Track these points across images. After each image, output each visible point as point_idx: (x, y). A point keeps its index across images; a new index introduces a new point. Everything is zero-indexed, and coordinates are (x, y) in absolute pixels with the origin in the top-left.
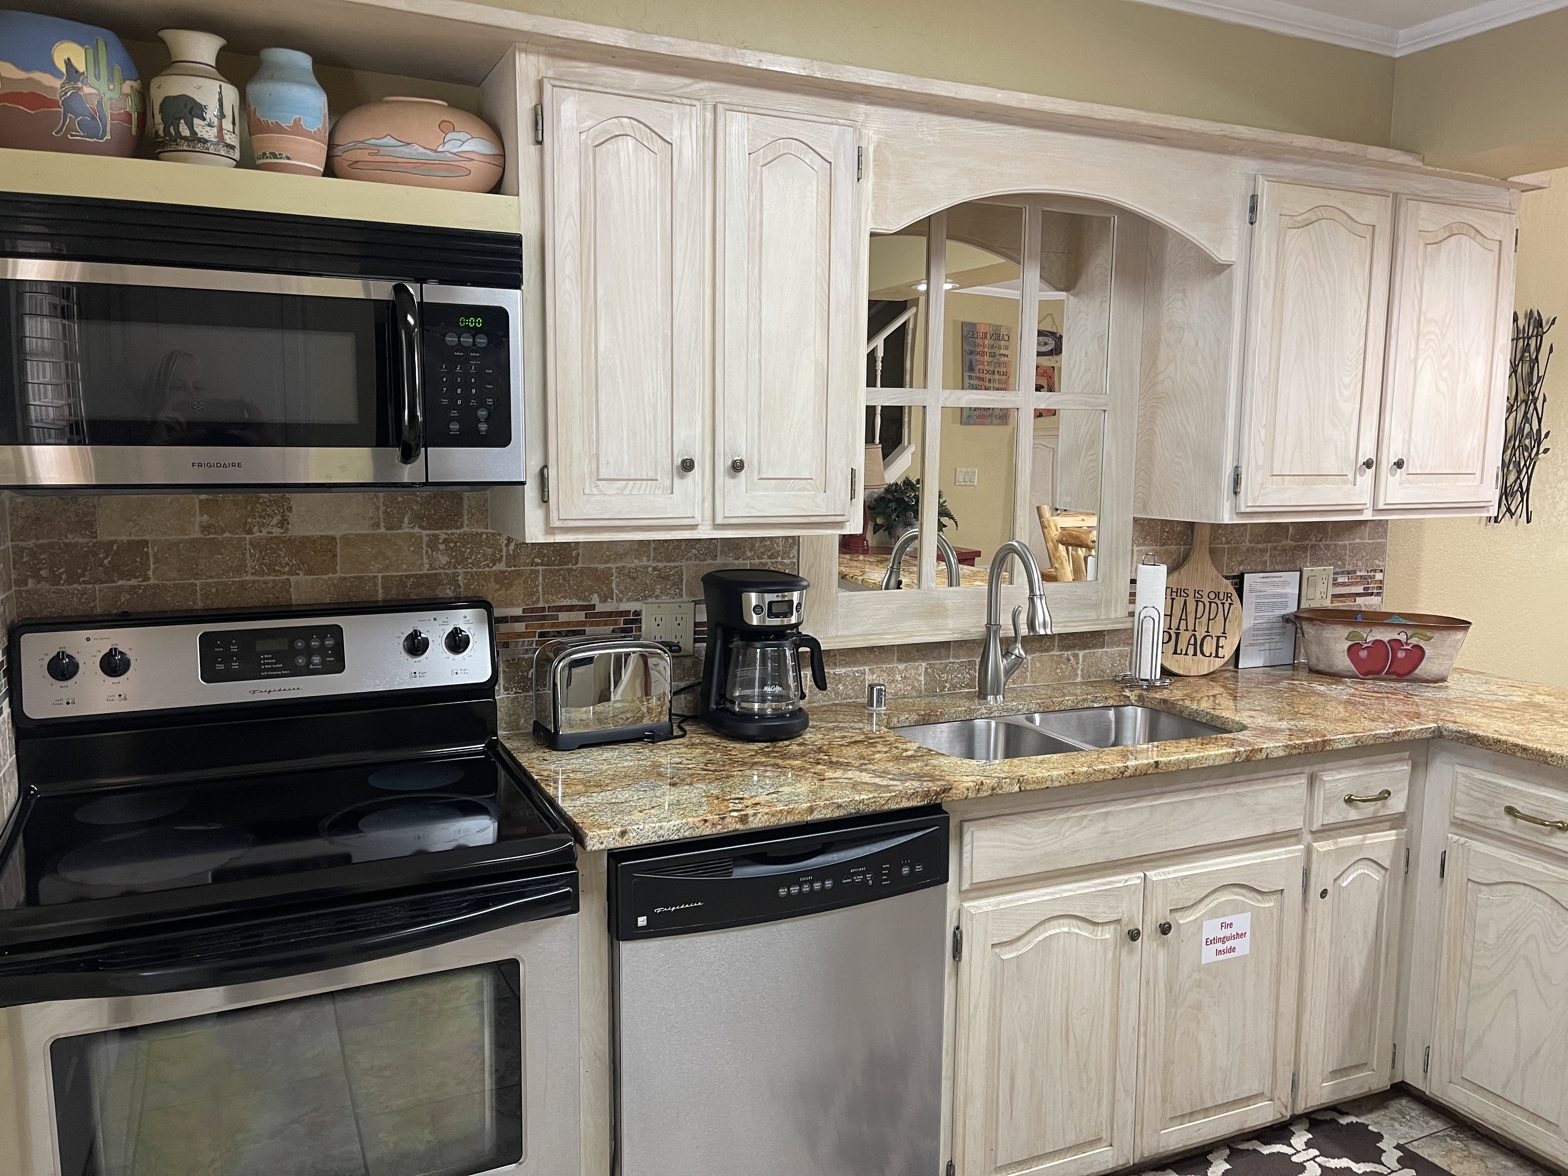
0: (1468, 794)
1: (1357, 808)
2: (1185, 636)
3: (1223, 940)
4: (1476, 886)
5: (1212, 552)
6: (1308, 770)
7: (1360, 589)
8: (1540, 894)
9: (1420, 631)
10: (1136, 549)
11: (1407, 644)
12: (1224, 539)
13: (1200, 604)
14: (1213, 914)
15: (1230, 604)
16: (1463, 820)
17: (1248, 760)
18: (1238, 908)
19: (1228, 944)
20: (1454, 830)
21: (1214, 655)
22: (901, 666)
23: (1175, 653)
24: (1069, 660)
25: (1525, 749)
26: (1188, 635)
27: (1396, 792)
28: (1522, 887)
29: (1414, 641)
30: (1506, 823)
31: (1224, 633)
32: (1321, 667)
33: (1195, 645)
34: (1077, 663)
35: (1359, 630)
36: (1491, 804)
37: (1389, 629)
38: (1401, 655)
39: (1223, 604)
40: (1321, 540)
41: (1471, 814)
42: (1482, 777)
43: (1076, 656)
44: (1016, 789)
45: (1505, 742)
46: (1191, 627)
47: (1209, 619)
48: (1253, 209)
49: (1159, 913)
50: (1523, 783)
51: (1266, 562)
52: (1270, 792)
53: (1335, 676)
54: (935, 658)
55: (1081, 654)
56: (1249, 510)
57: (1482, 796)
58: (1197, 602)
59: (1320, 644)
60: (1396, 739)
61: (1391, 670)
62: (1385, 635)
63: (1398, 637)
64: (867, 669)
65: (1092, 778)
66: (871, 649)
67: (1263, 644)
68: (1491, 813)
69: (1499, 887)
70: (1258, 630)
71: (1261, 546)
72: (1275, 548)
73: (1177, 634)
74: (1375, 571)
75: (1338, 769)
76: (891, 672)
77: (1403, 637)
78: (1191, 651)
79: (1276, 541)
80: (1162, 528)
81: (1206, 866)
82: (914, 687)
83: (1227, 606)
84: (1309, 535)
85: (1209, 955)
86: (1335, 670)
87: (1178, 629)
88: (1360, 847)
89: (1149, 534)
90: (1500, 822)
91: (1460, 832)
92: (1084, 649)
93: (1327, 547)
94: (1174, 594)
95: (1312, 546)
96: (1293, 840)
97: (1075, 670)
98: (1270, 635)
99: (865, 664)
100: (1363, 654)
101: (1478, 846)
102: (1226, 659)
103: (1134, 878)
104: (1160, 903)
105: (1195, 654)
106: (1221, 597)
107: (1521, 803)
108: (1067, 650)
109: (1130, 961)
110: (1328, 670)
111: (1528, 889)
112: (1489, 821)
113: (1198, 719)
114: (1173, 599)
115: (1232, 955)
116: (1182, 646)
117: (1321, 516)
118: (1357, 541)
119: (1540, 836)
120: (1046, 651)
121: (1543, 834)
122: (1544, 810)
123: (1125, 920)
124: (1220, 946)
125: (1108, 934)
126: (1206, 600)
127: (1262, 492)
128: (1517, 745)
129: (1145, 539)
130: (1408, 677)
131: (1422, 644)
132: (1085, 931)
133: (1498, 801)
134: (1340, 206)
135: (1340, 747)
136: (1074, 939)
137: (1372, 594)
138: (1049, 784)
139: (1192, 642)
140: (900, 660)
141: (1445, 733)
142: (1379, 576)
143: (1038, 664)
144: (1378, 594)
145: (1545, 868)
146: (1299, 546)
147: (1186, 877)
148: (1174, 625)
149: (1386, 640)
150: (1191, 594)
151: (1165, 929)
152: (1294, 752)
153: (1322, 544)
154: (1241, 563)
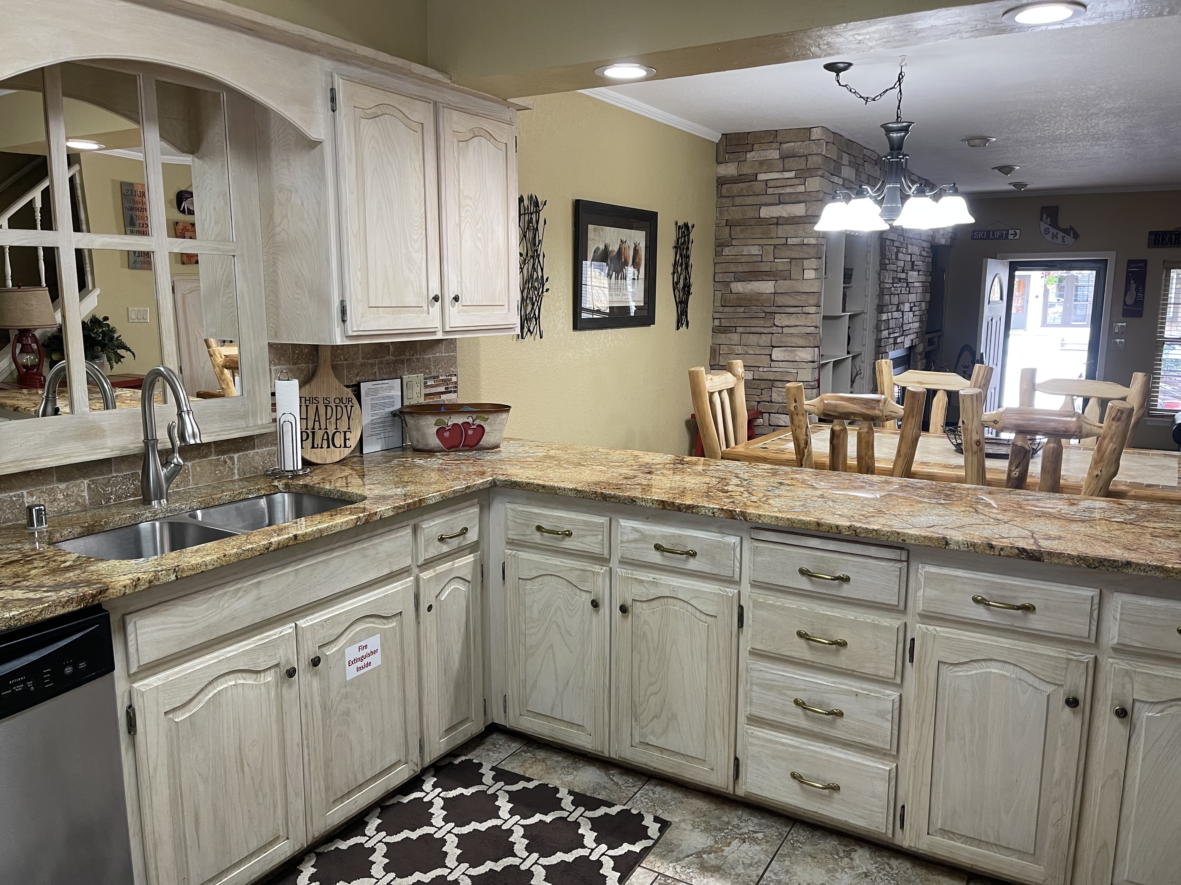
0: (515, 522)
1: (447, 543)
2: (319, 434)
3: (361, 659)
4: (524, 582)
5: (334, 367)
6: (412, 522)
7: (442, 389)
8: (560, 579)
9: (480, 415)
10: (273, 368)
11: (473, 425)
12: (342, 357)
13: (329, 408)
14: (352, 642)
15: (352, 406)
16: (513, 539)
17: (367, 522)
18: (370, 633)
19: (365, 661)
20: (509, 547)
21: (343, 446)
22: (62, 486)
23: (313, 447)
24: (225, 462)
25: (544, 487)
26: (322, 432)
27: (472, 527)
28: (550, 577)
29: (477, 422)
30: (537, 537)
31: (349, 429)
32: (420, 446)
33: (328, 440)
34: (233, 464)
35: (443, 418)
36: (528, 526)
37: (462, 415)
38: (470, 432)
39: (346, 406)
40: (413, 355)
41: (517, 535)
42: (521, 509)
43: (231, 459)
44: (173, 577)
45: (532, 484)
46: (323, 427)
47: (337, 419)
48: (333, 99)
49: (310, 650)
50: (545, 509)
51: (376, 373)
52: (386, 543)
53: (430, 452)
54: (95, 475)
55: (236, 456)
56: (355, 334)
57: (522, 521)
58: (326, 406)
59: (418, 430)
60: (468, 491)
61: (466, 443)
62: (459, 420)
63: (467, 420)
64: (25, 492)
65: (242, 558)
66: (27, 474)
67: (379, 434)
68: (528, 532)
69: (537, 579)
70: (375, 424)
71: (370, 361)
72: (381, 363)
73: (313, 433)
74: (451, 375)
75: (432, 519)
76: (51, 492)
77: (470, 420)
78: (325, 445)
79: (382, 357)
80: (293, 350)
81: (343, 608)
82: (77, 503)
83: (349, 408)
84: (405, 352)
85: (351, 673)
86: (429, 448)
87: (313, 429)
88: (451, 570)
89: (283, 356)
90: (533, 537)
91: (512, 547)
92: (238, 452)
93: (418, 360)
94: (308, 402)
95: (407, 360)
96: (406, 574)
97: (231, 470)
98: (384, 426)
99: (22, 488)
100: (447, 434)
101: (523, 555)
102: (352, 448)
103: (288, 629)
104: (310, 643)
105: (329, 447)
106: (344, 402)
107: (544, 522)
108: (223, 455)
109: (290, 693)
110: (425, 448)
111: (553, 577)
112: (528, 537)
113: (331, 496)
114: (307, 406)
115: (369, 668)
116: (318, 441)
117: (408, 337)
118: (438, 354)
119: (557, 541)
120: (204, 457)
121: (558, 540)
122: (557, 524)
123: (283, 662)
124: (360, 664)
125: (269, 677)
126: (333, 405)
127: (364, 319)
128: (539, 485)
129: (279, 360)
130: (476, 447)
131: (482, 423)
132: (250, 680)
133: (531, 523)
134: (396, 105)
135: (431, 502)
136: (240, 689)
137: (451, 392)
138: (203, 568)
139: (325, 437)
140: (60, 480)
141: (498, 483)
142: (454, 379)
143: (198, 469)
144: (455, 392)
145: (561, 562)
146: (398, 360)
147: (328, 619)
148: (310, 425)
149: (460, 423)
150: (321, 401)
151: (316, 662)
152: (400, 511)
153: (414, 358)
154: (357, 375)
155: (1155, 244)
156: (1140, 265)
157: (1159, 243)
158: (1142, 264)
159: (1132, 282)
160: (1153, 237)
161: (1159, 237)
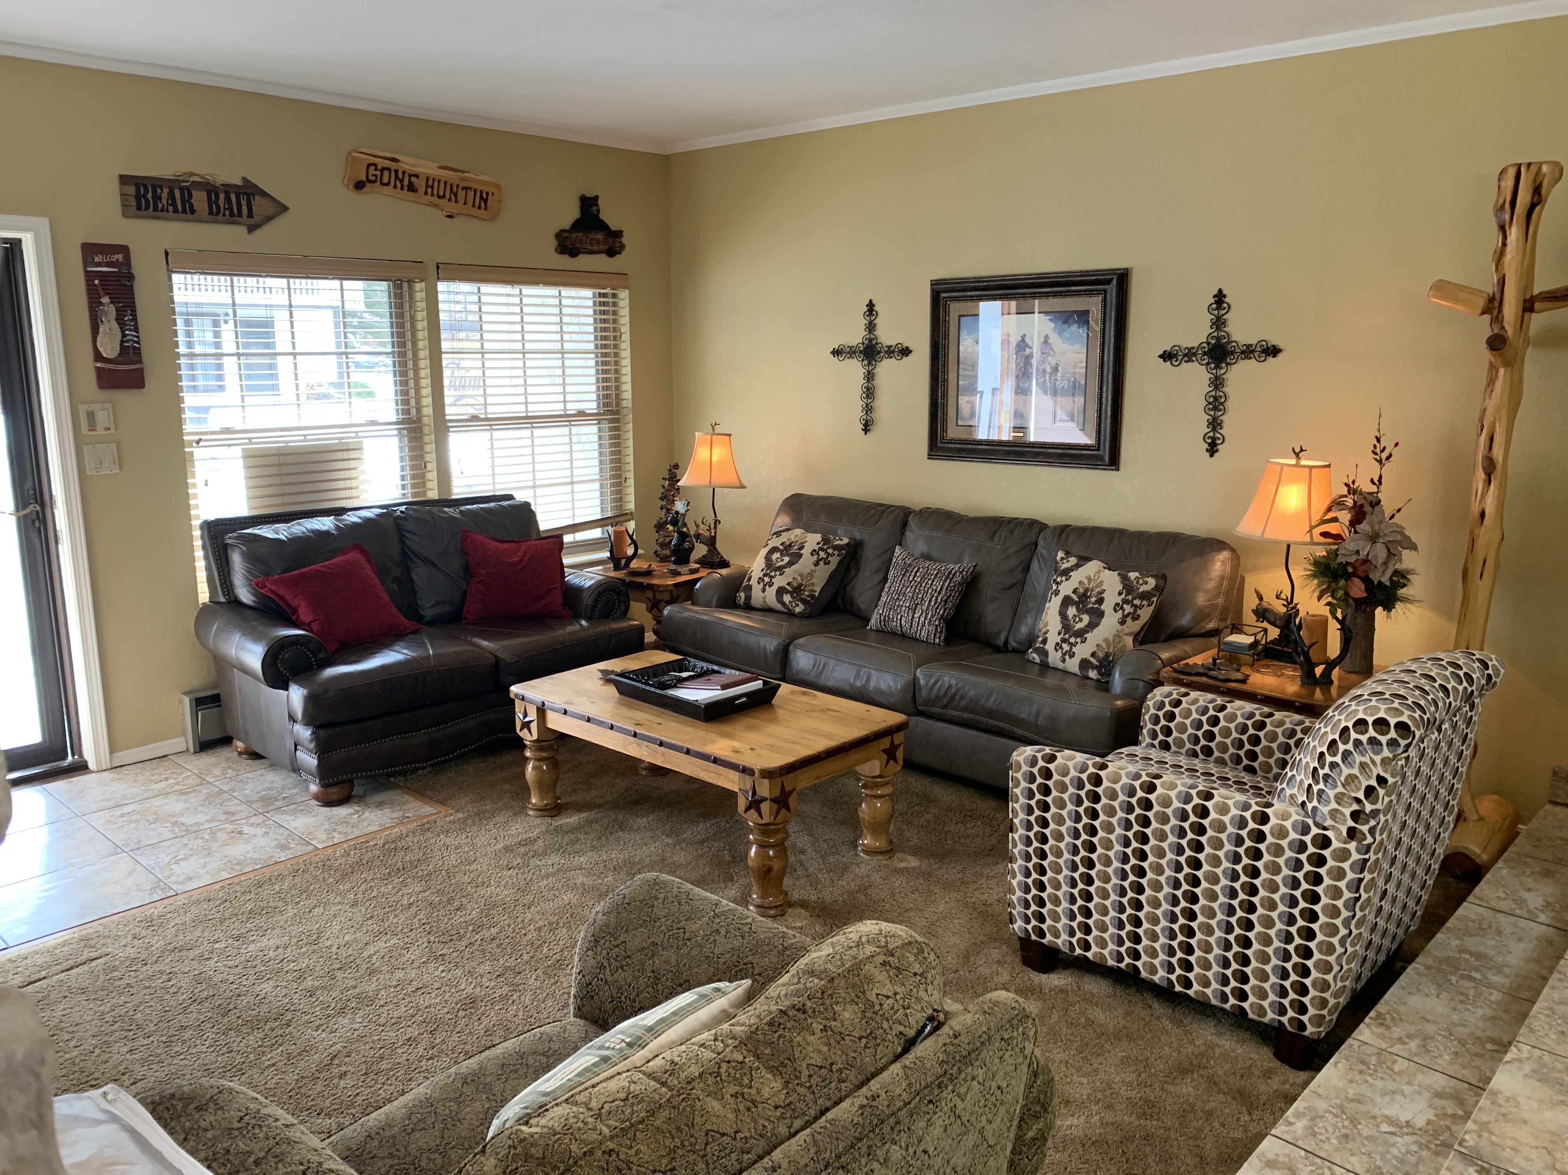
155: (139, 208)
156: (115, 258)
157: (147, 208)
158: (120, 257)
159: (105, 300)
160: (132, 190)
161: (146, 192)
